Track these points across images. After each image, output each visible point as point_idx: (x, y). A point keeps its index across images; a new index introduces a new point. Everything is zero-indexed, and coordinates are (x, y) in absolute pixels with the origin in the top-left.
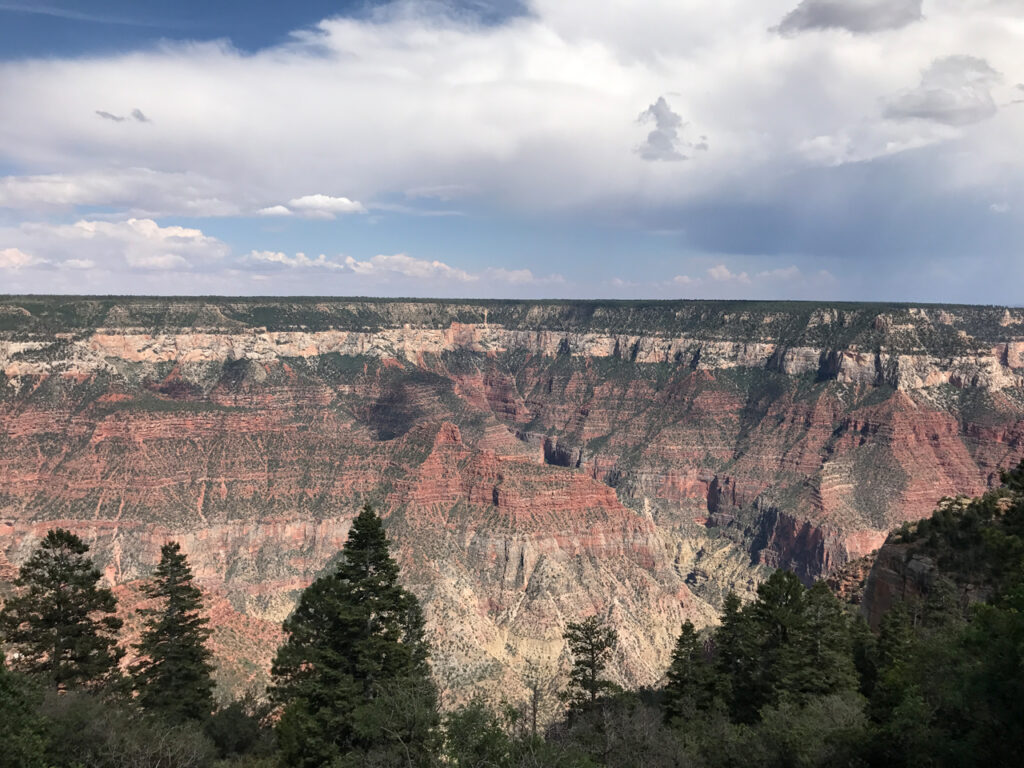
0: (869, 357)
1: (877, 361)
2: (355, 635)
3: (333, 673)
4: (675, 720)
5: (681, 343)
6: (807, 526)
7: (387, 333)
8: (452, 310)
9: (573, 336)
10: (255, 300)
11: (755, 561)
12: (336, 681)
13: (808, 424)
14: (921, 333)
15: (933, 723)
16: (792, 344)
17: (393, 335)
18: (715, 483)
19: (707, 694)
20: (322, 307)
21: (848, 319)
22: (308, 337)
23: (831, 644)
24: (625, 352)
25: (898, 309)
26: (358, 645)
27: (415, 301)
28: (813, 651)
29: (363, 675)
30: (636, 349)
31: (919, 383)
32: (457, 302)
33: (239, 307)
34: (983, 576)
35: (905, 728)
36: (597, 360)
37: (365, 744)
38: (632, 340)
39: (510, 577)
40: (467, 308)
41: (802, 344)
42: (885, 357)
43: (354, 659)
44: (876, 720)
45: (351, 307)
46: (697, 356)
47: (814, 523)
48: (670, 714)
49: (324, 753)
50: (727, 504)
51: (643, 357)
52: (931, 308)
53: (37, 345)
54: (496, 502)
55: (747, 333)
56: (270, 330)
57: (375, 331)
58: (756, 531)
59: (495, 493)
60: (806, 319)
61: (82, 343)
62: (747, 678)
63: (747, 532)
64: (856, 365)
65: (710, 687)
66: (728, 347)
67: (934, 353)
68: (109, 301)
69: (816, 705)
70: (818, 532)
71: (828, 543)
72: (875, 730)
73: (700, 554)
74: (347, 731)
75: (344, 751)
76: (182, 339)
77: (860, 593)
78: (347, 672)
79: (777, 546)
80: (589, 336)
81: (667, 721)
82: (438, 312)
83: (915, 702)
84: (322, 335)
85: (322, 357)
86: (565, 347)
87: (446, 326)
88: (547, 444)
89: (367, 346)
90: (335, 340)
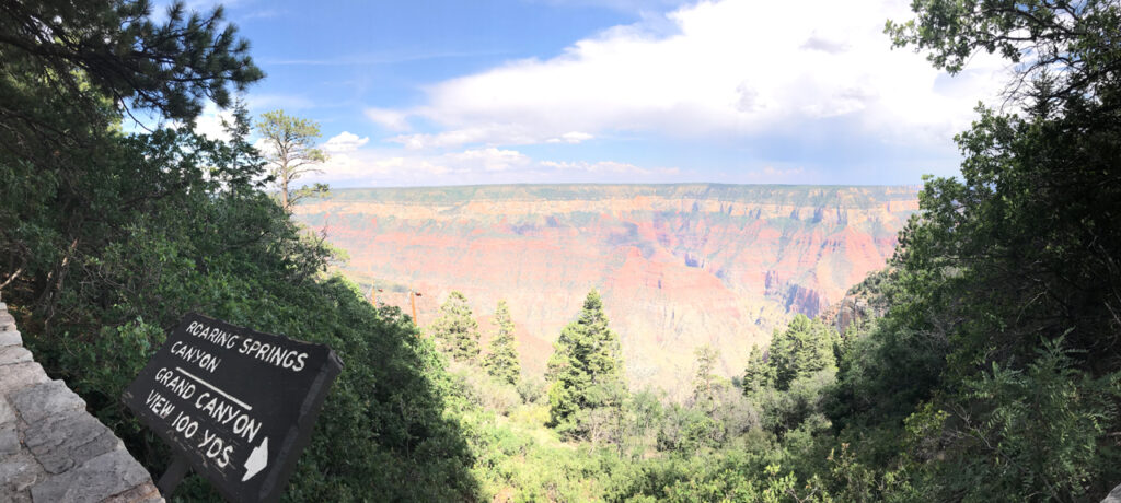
0: (835, 210)
1: (838, 213)
2: (587, 352)
3: (576, 370)
4: (749, 393)
5: (752, 206)
6: (812, 291)
7: (604, 201)
8: (637, 189)
9: (700, 202)
10: (542, 185)
11: (788, 310)
12: (578, 374)
13: (810, 243)
14: (855, 198)
15: (864, 375)
16: (801, 205)
17: (607, 202)
18: (768, 274)
19: (765, 378)
20: (572, 188)
21: (825, 193)
22: (566, 203)
23: (822, 346)
24: (726, 210)
25: (845, 187)
26: (589, 357)
27: (617, 185)
28: (814, 351)
29: (592, 372)
30: (730, 209)
31: (856, 221)
32: (639, 185)
33: (534, 189)
34: (885, 304)
35: (853, 380)
36: (712, 214)
37: (592, 406)
38: (729, 204)
39: (668, 324)
40: (645, 189)
41: (806, 205)
42: (841, 211)
43: (587, 363)
44: (841, 379)
45: (586, 188)
46: (759, 212)
47: (815, 290)
48: (747, 389)
49: (572, 408)
50: (774, 284)
51: (733, 213)
52: (859, 187)
53: (447, 208)
54: (660, 287)
55: (783, 200)
56: (549, 200)
57: (598, 200)
58: (788, 296)
59: (659, 282)
60: (808, 193)
61: (465, 207)
62: (784, 368)
63: (784, 297)
64: (829, 215)
65: (766, 375)
66: (773, 207)
67: (861, 208)
68: (476, 187)
69: (816, 376)
70: (816, 294)
71: (821, 298)
72: (840, 384)
73: (762, 310)
74: (583, 399)
75: (581, 408)
76: (508, 204)
77: (836, 320)
78: (583, 369)
79: (798, 303)
80: (707, 201)
81: (745, 394)
82: (631, 190)
83: (855, 368)
84: (572, 202)
85: (573, 213)
86: (696, 207)
87: (633, 198)
88: (687, 257)
89: (594, 208)
90: (578, 205)
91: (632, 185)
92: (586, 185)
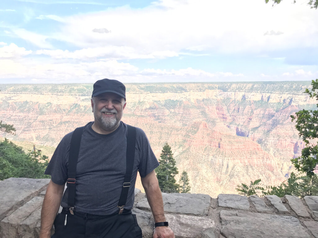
5: (285, 96)
7: (185, 93)
8: (206, 86)
9: (247, 94)
10: (147, 84)
17: (187, 94)
18: (297, 144)
20: (166, 85)
22: (162, 94)
24: (265, 99)
27: (194, 83)
30: (269, 98)
32: (208, 83)
33: (142, 86)
36: (255, 102)
38: (268, 95)
39: (224, 171)
40: (211, 85)
45: (175, 85)
46: (291, 100)
51: (271, 101)
54: (219, 147)
56: (151, 93)
57: (181, 93)
59: (219, 144)
66: (303, 97)
73: (290, 167)
80: (253, 93)
82: (201, 86)
84: (166, 94)
85: (166, 101)
86: (244, 97)
87: (204, 91)
88: (237, 129)
89: (179, 98)
90: (169, 96)
91: (203, 83)
92: (174, 83)
